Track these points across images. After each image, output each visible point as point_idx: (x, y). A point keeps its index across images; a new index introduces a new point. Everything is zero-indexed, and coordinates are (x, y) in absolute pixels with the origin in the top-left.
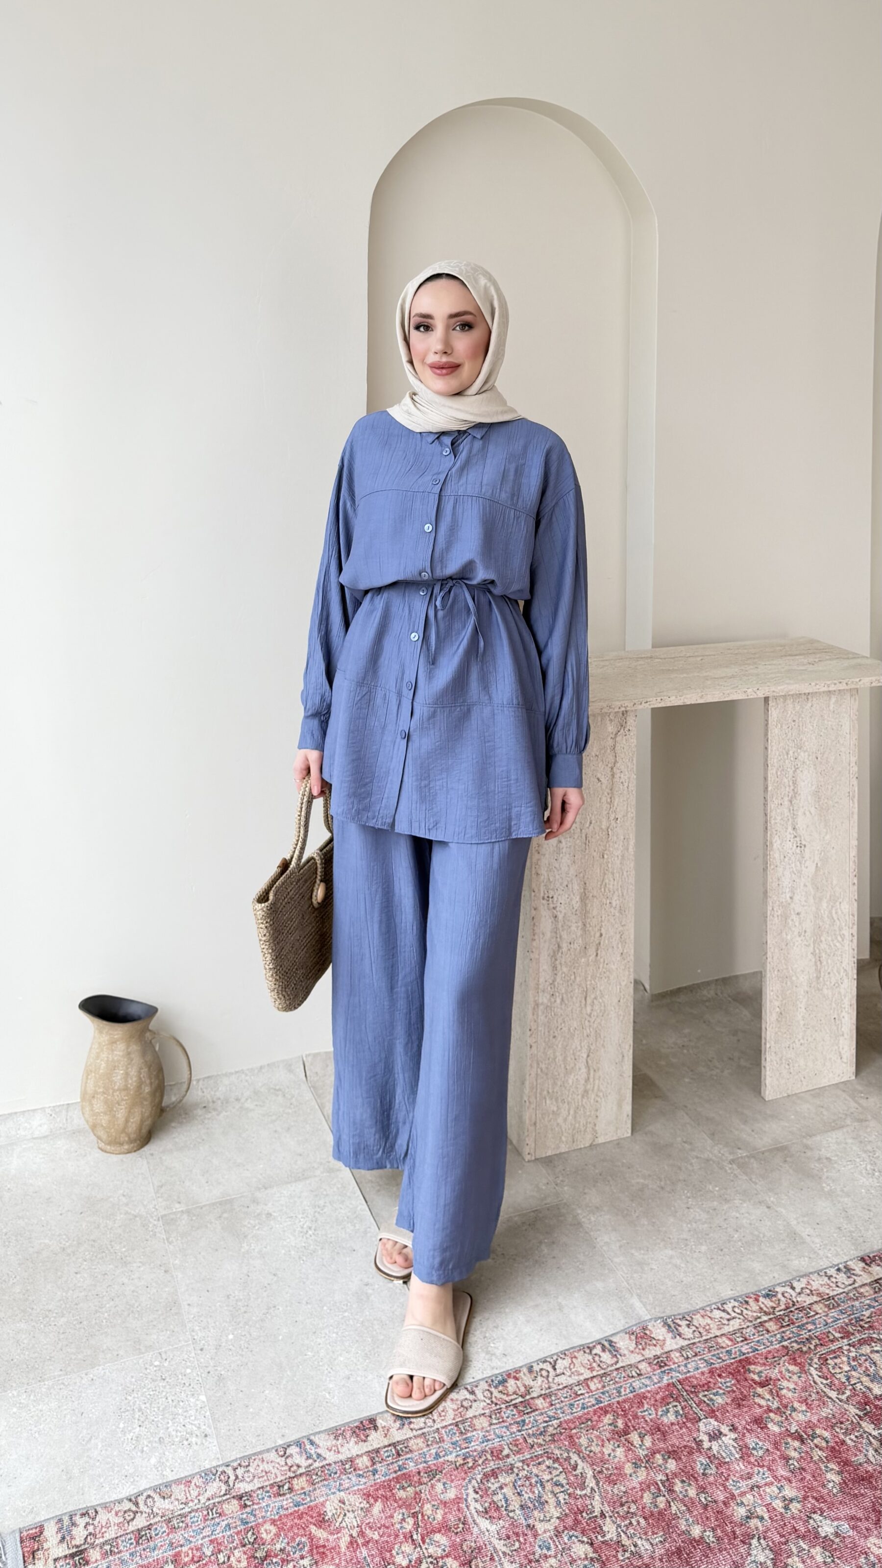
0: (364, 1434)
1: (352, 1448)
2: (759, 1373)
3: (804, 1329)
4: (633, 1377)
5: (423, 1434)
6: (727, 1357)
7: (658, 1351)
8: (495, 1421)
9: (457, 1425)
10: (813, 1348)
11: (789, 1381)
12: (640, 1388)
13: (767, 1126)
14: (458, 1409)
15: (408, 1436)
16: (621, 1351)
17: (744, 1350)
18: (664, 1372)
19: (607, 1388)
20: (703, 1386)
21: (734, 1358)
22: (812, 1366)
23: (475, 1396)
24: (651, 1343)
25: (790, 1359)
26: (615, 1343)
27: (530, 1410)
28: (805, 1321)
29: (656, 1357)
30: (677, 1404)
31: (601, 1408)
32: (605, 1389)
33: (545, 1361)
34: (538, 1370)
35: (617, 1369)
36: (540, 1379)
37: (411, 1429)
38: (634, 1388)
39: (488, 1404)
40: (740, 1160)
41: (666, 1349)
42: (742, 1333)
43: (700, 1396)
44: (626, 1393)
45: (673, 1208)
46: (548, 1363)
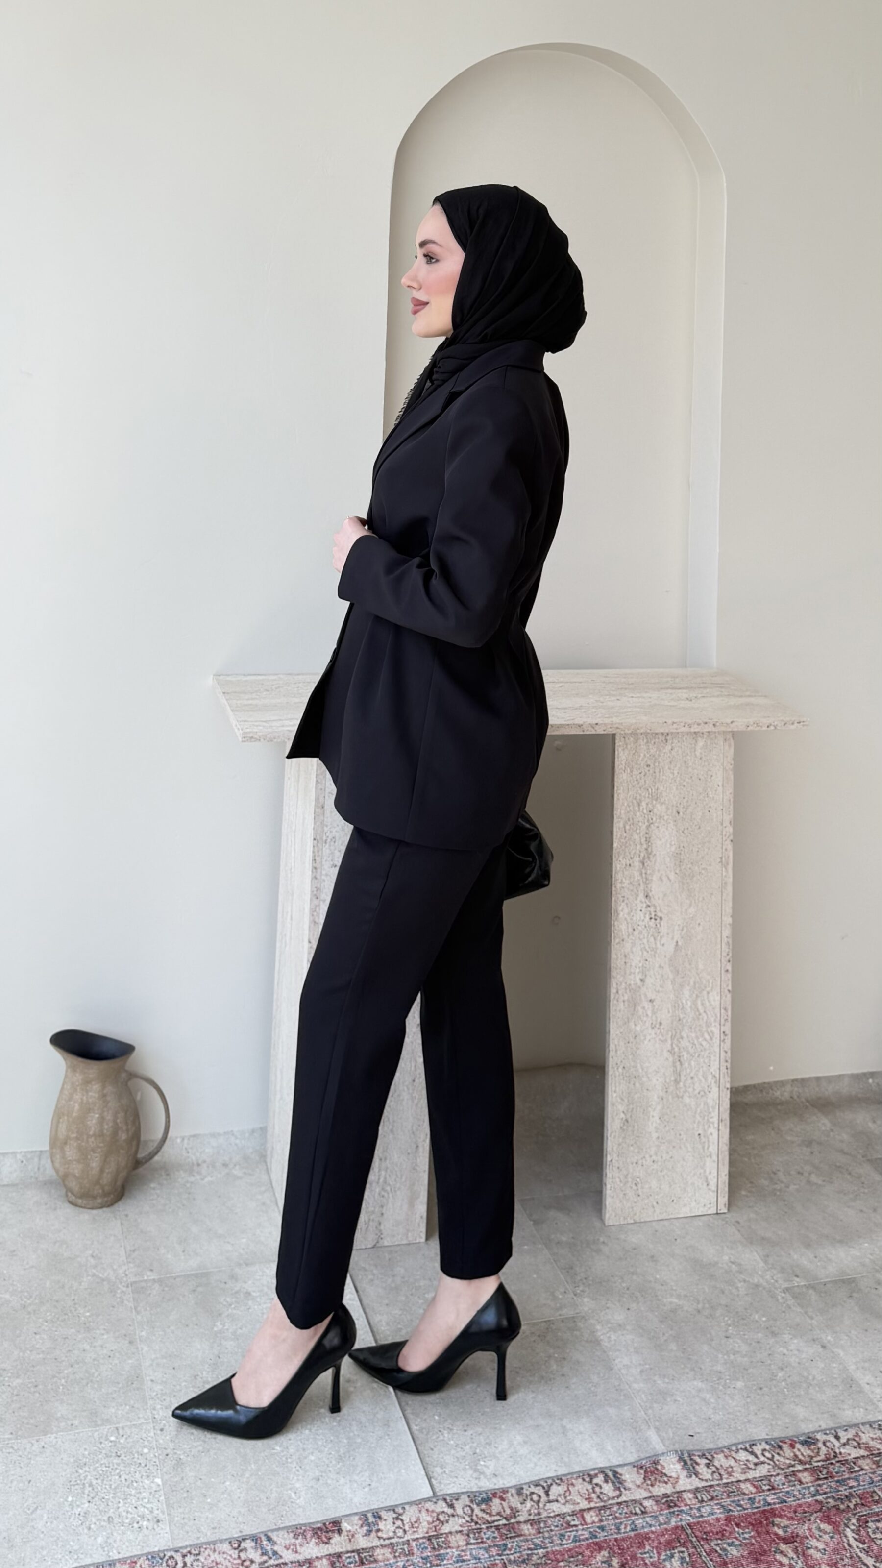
0: (326, 1537)
1: (311, 1549)
2: (784, 1527)
3: (844, 1485)
4: (636, 1514)
5: (391, 1544)
6: (748, 1506)
7: (668, 1489)
8: (472, 1541)
9: (429, 1539)
10: (852, 1506)
11: (818, 1540)
12: (643, 1527)
13: (834, 1252)
14: (433, 1522)
15: (374, 1544)
16: (627, 1484)
17: (769, 1499)
18: (673, 1512)
19: (605, 1523)
20: (717, 1533)
21: (757, 1508)
22: (848, 1527)
23: (454, 1510)
24: (662, 1479)
25: (824, 1516)
26: (621, 1475)
27: (513, 1535)
28: (847, 1476)
29: (666, 1496)
30: (684, 1549)
31: (596, 1544)
32: (602, 1524)
33: (536, 1485)
34: (528, 1493)
35: (619, 1504)
36: (529, 1504)
37: (379, 1538)
38: (636, 1526)
39: (468, 1522)
40: (796, 1289)
41: (678, 1488)
42: (770, 1480)
43: (712, 1544)
44: (626, 1530)
45: (708, 1336)
46: (541, 1488)
